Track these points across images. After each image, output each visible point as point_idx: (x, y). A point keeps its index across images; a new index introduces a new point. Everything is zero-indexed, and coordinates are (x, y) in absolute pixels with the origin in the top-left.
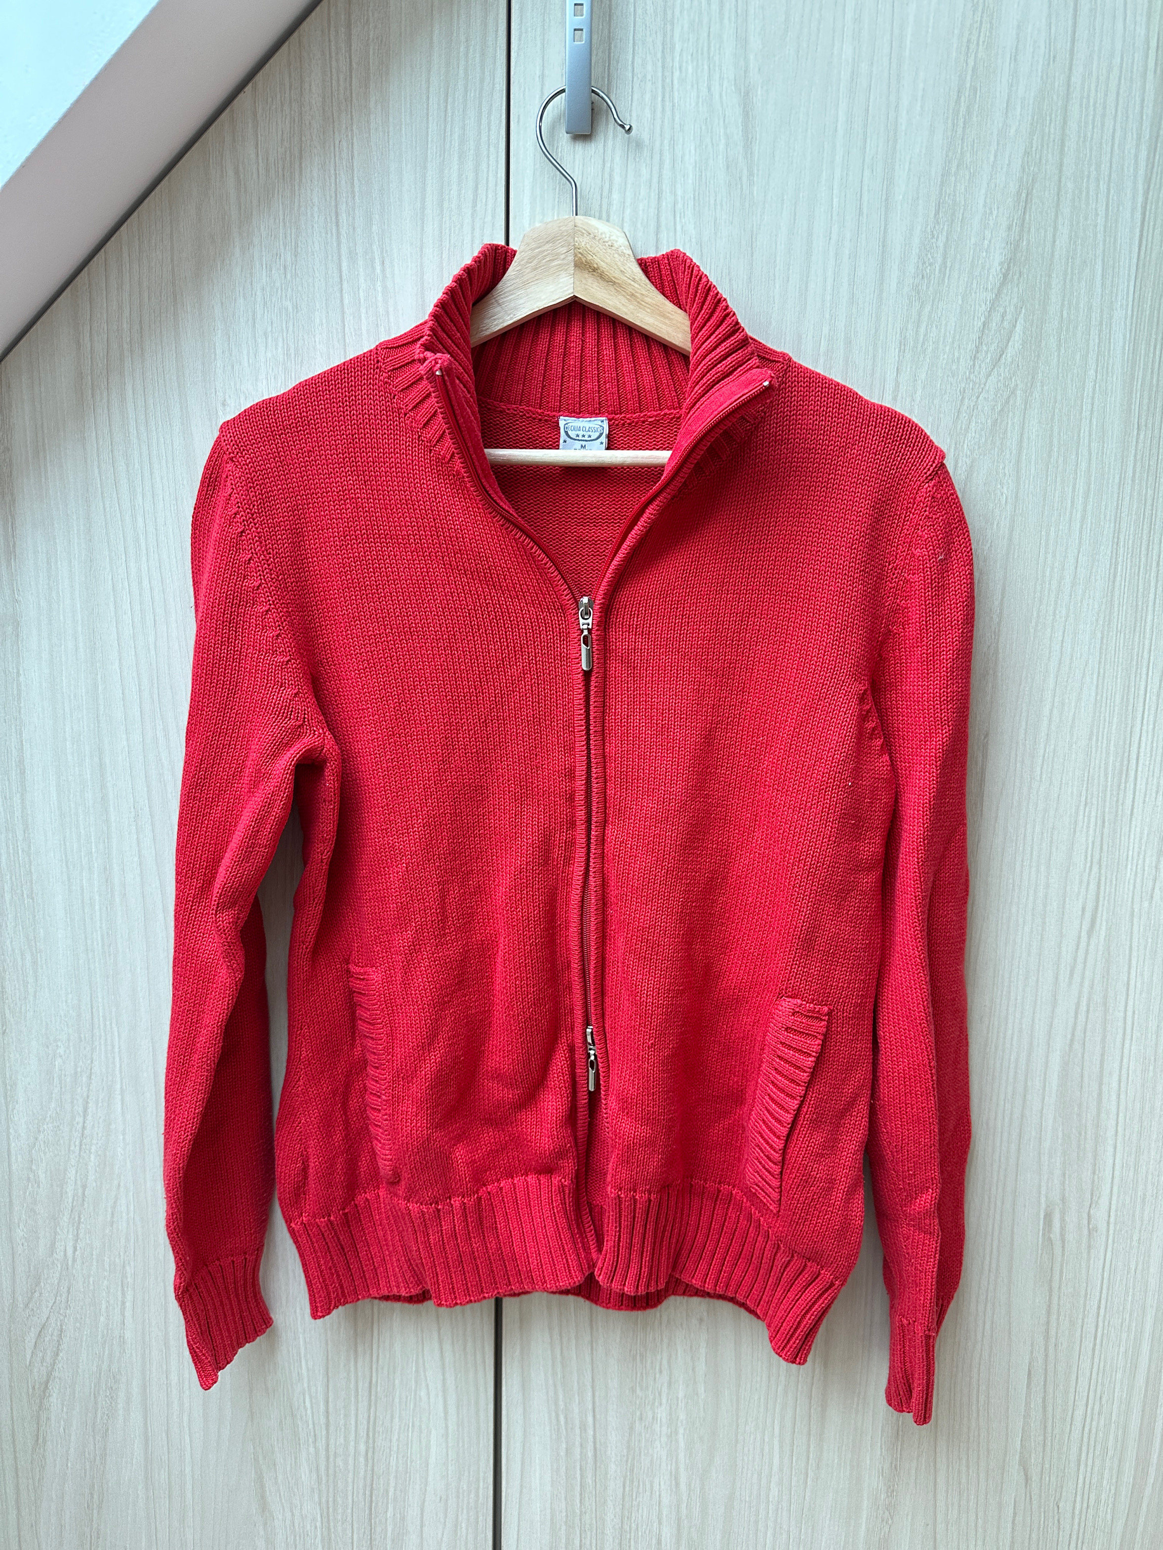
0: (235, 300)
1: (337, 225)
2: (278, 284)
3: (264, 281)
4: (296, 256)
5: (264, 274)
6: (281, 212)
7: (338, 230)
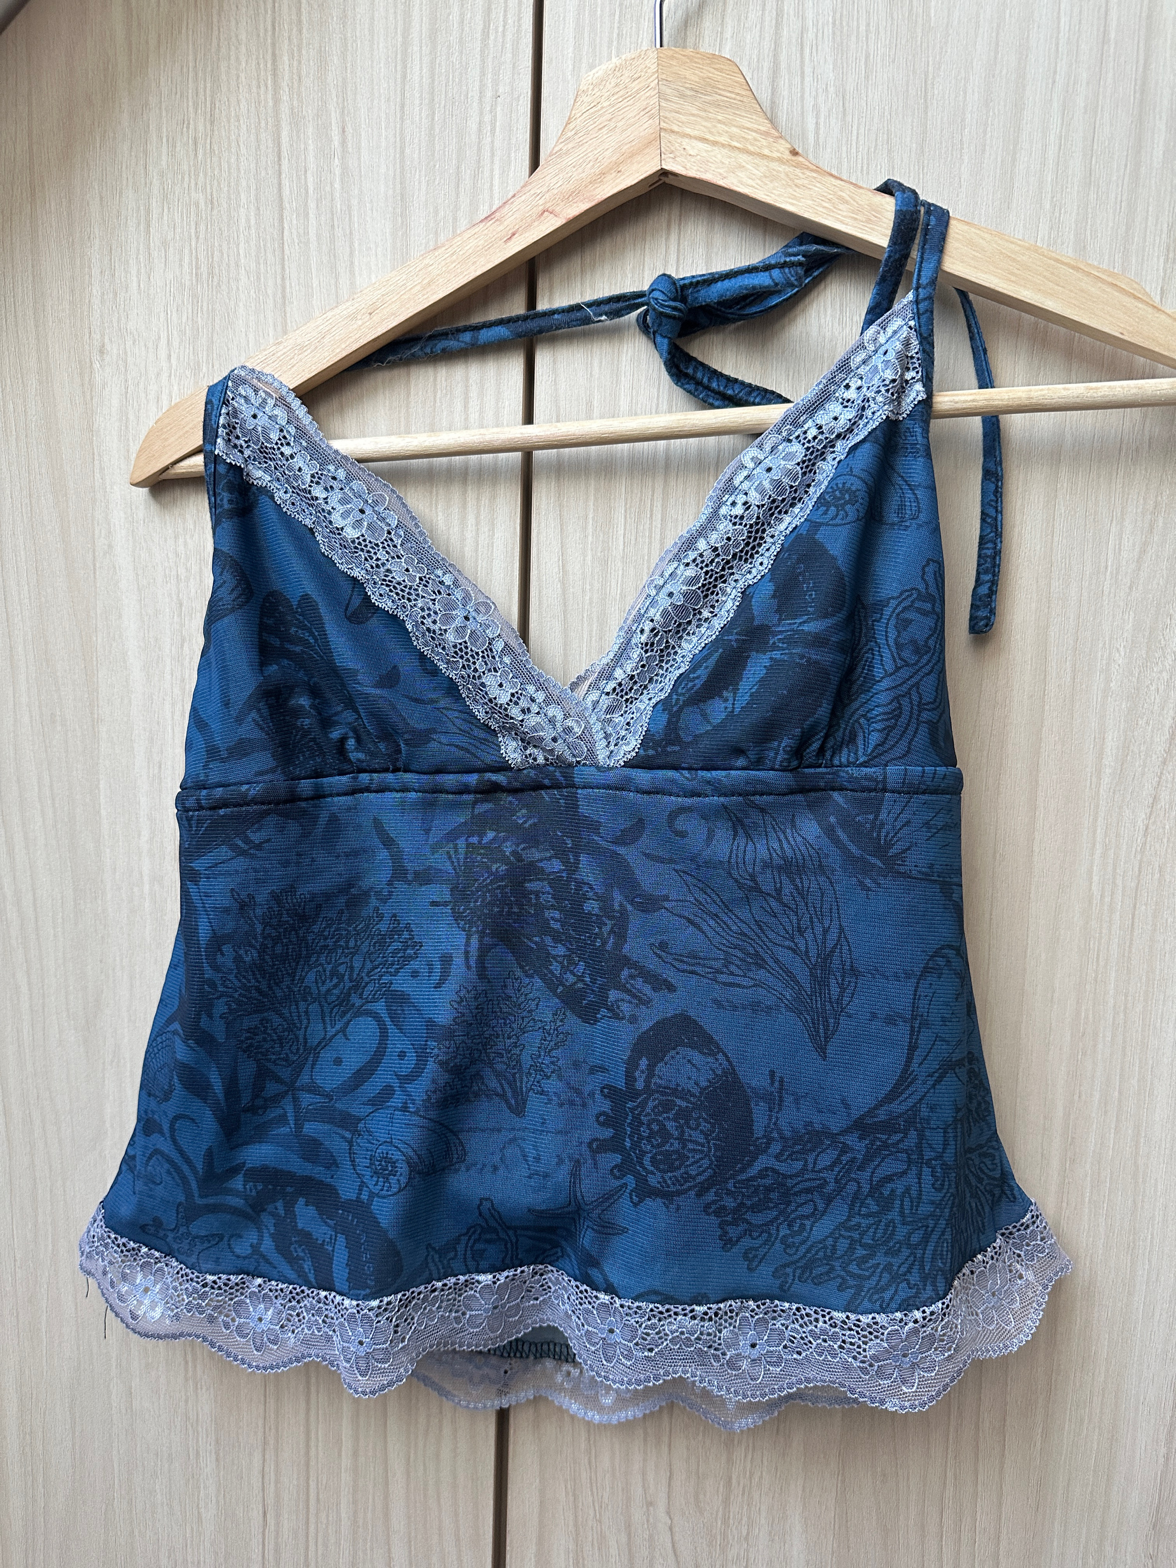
0: (121, 193)
1: (275, 75)
2: (185, 167)
3: (164, 163)
4: (212, 123)
5: (164, 150)
6: (191, 58)
7: (275, 82)
